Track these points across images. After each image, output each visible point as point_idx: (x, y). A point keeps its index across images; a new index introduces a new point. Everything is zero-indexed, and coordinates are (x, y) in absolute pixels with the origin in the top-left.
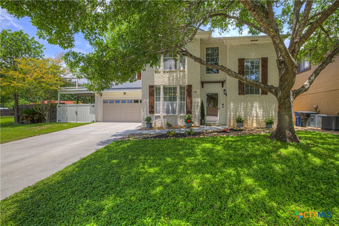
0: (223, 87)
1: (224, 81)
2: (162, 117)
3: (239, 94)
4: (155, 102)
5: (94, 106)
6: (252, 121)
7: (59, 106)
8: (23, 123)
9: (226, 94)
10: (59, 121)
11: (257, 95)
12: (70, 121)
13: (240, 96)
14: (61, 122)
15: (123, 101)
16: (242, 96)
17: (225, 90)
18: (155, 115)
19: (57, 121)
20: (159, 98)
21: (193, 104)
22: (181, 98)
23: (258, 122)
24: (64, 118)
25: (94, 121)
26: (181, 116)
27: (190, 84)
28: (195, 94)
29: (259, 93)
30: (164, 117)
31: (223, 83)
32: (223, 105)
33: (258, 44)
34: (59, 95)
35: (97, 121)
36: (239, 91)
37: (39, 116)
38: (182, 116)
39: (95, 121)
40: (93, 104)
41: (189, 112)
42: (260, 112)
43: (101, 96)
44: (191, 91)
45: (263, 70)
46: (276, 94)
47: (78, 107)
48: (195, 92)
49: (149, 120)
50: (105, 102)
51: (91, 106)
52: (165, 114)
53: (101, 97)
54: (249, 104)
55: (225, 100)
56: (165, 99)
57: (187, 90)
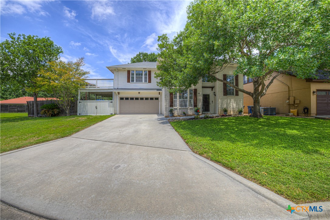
0: (212, 90)
1: (214, 87)
2: (178, 109)
3: (224, 95)
4: (174, 99)
5: (112, 102)
6: (230, 111)
7: (80, 102)
8: (41, 117)
9: (215, 95)
10: (79, 114)
11: (233, 96)
12: (90, 114)
13: (224, 96)
14: (81, 115)
15: (137, 99)
16: (225, 96)
17: (214, 93)
18: (174, 107)
19: (78, 115)
20: (176, 97)
21: (198, 101)
22: (190, 97)
23: (234, 111)
24: (84, 112)
25: (112, 114)
26: (190, 109)
27: (196, 88)
28: (199, 94)
29: (234, 95)
30: (180, 109)
31: (212, 88)
32: (212, 101)
33: (233, 67)
34: (79, 93)
35: (115, 114)
36: (224, 93)
37: (58, 110)
38: (191, 108)
39: (113, 114)
40: (111, 101)
41: (195, 106)
42: (235, 105)
43: (119, 94)
44: (196, 93)
45: (236, 82)
46: (252, 96)
47: (98, 103)
48: (199, 93)
49: (171, 111)
50: (122, 99)
51: (109, 102)
52: (180, 107)
53: (119, 95)
54: (229, 100)
55: (214, 99)
56: (180, 98)
57: (194, 92)
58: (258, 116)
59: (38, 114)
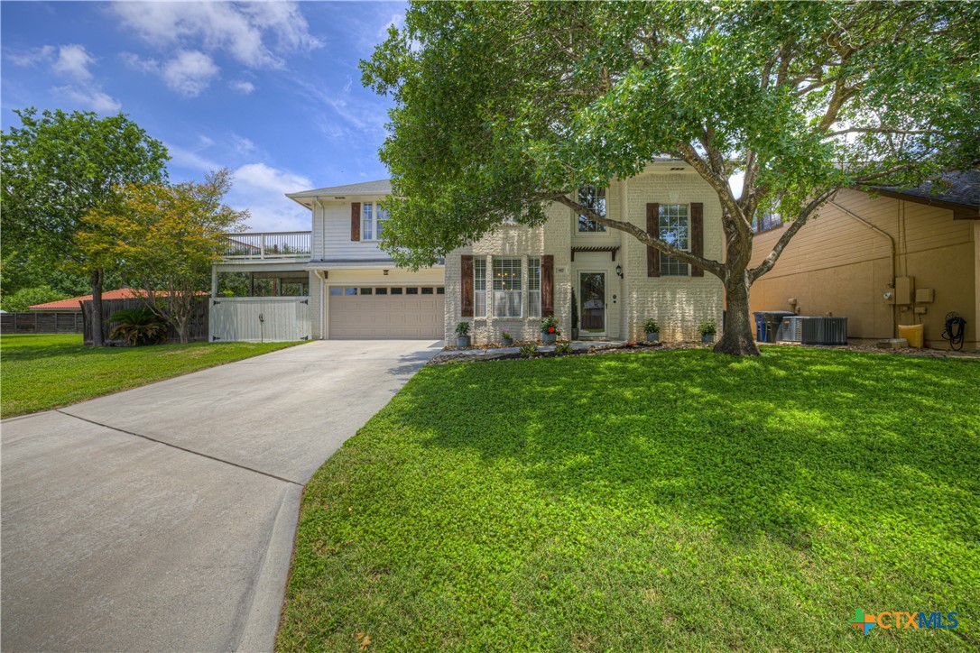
0: (613, 259)
1: (618, 248)
2: (489, 322)
3: (650, 275)
4: (475, 291)
5: (306, 302)
6: (674, 330)
7: (215, 303)
8: (113, 345)
9: (622, 276)
10: (214, 338)
11: (683, 277)
12: (245, 338)
13: (652, 279)
14: (220, 341)
15: (381, 291)
16: (655, 280)
17: (619, 267)
18: (475, 318)
19: (211, 340)
20: (484, 282)
21: (556, 296)
22: (531, 282)
23: (685, 331)
24: (228, 332)
25: (306, 338)
26: (530, 321)
27: (550, 254)
28: (560, 274)
29: (687, 274)
30: (495, 323)
31: (614, 251)
32: (615, 297)
33: (685, 175)
34: (214, 276)
35: (315, 338)
36: (649, 269)
37: (158, 327)
38: (534, 321)
39: (310, 338)
40: (304, 298)
41: (548, 312)
42: (690, 311)
43: (326, 277)
44: (552, 268)
45: (694, 228)
46: (722, 276)
47: (266, 305)
48: (561, 270)
49: (463, 329)
50: (334, 291)
51: (298, 302)
52: (496, 318)
53: (326, 281)
54: (668, 295)
55: (618, 288)
56: (497, 286)
57: (543, 266)
58: (738, 349)
59: (103, 336)
